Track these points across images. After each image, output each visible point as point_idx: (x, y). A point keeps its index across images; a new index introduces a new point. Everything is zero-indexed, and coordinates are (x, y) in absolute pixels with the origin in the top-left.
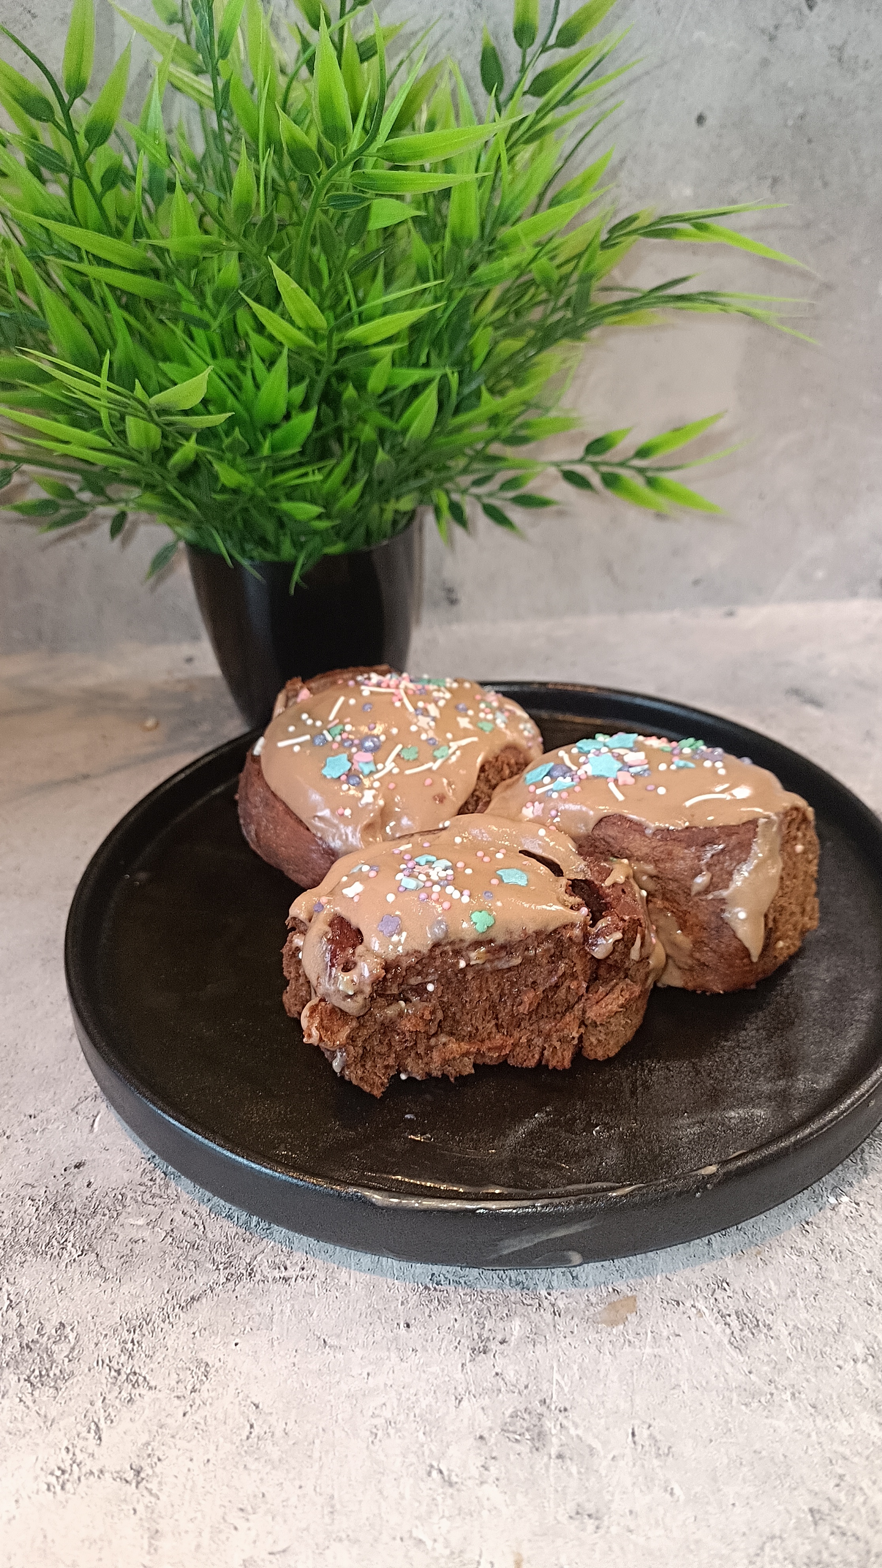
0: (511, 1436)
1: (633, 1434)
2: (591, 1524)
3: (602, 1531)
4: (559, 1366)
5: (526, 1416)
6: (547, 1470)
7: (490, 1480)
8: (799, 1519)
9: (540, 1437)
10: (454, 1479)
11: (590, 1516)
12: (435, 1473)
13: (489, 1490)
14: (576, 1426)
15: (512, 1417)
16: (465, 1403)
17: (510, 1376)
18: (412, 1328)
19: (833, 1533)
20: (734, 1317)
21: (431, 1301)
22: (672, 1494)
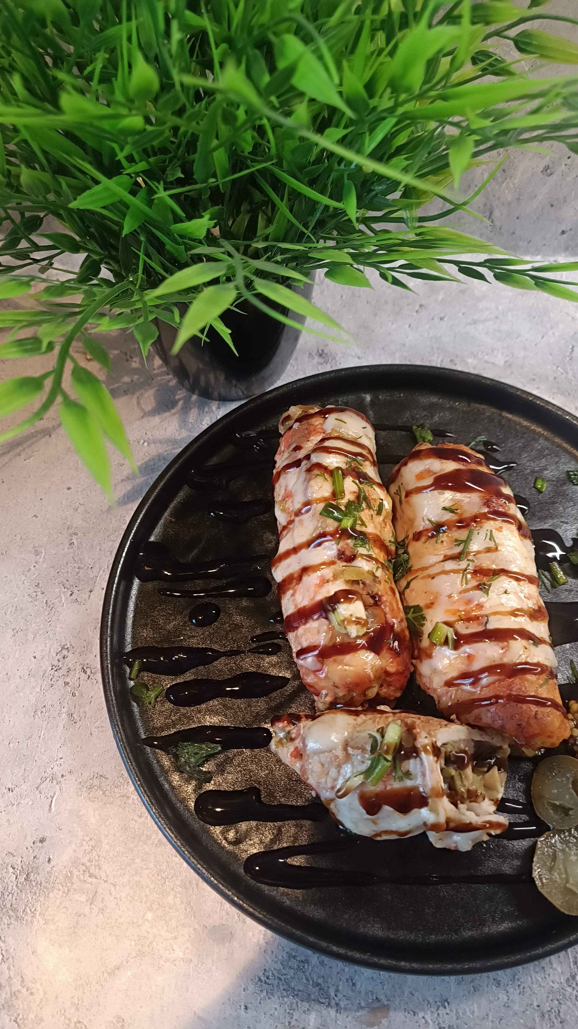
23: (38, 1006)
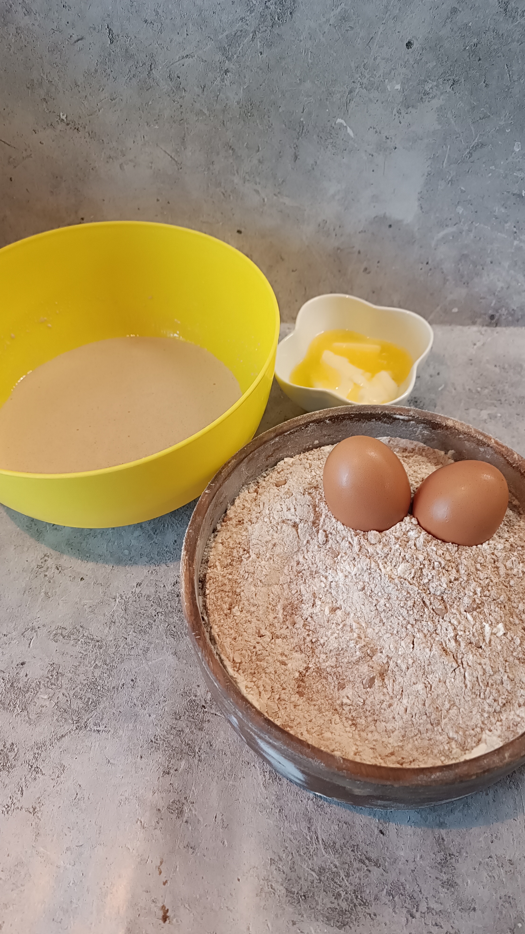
0: (170, 810)
1: (216, 817)
2: (191, 851)
3: (194, 854)
4: (195, 784)
5: (178, 803)
6: (180, 827)
7: (158, 828)
8: (265, 862)
9: (181, 812)
10: (145, 826)
11: (191, 848)
12: (139, 822)
13: (158, 832)
14: (195, 810)
15: (172, 803)
16: (156, 794)
17: (176, 785)
18: (143, 759)
19: (276, 869)
20: (268, 773)
21: (152, 747)
22: (223, 844)
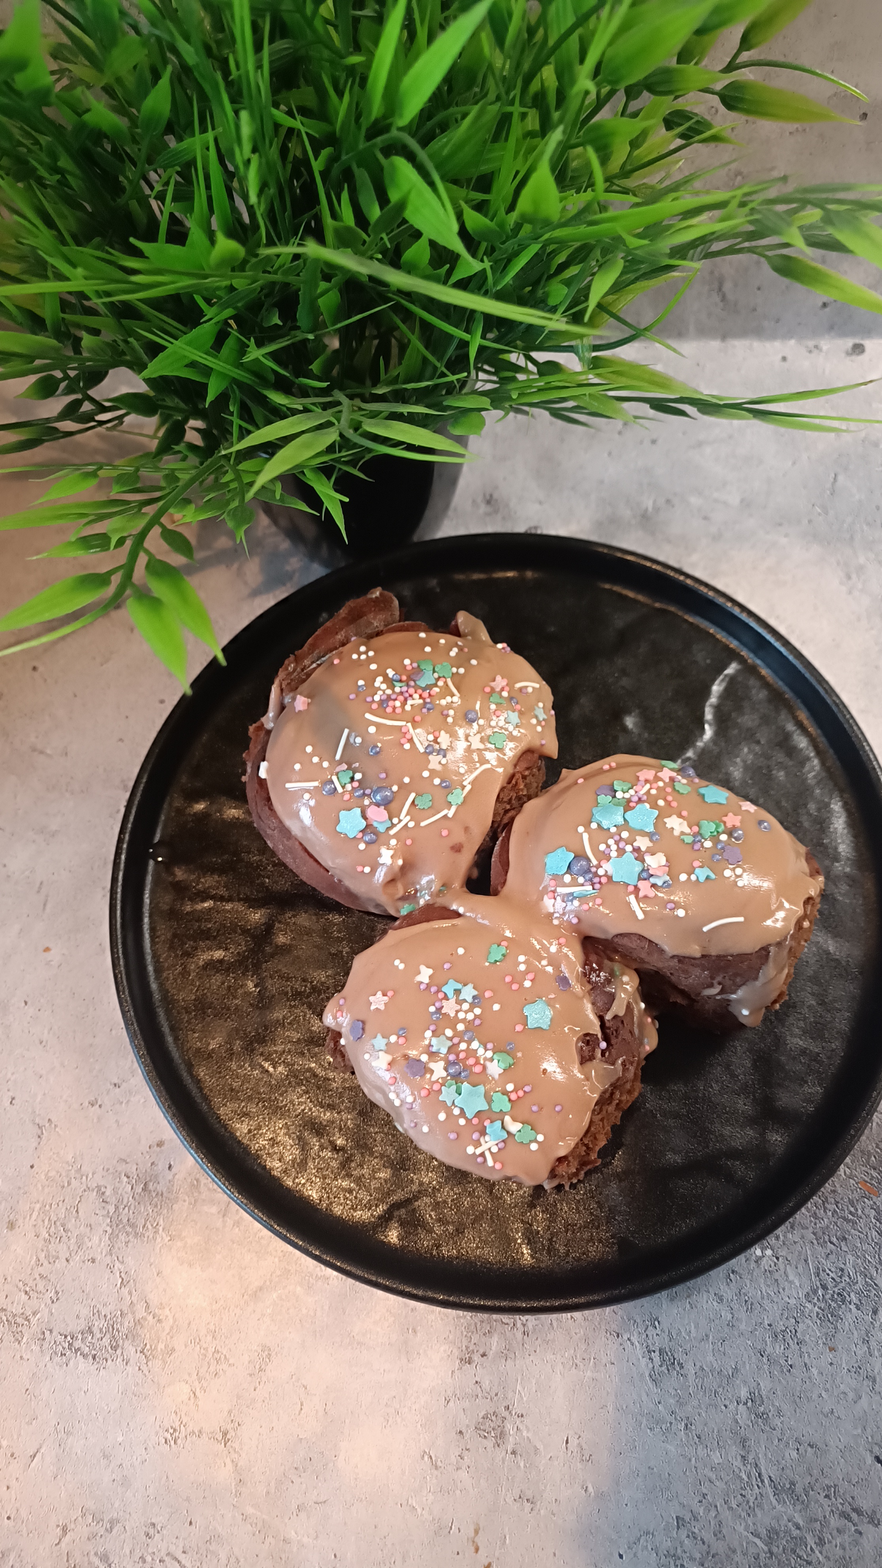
23: (168, 1334)
